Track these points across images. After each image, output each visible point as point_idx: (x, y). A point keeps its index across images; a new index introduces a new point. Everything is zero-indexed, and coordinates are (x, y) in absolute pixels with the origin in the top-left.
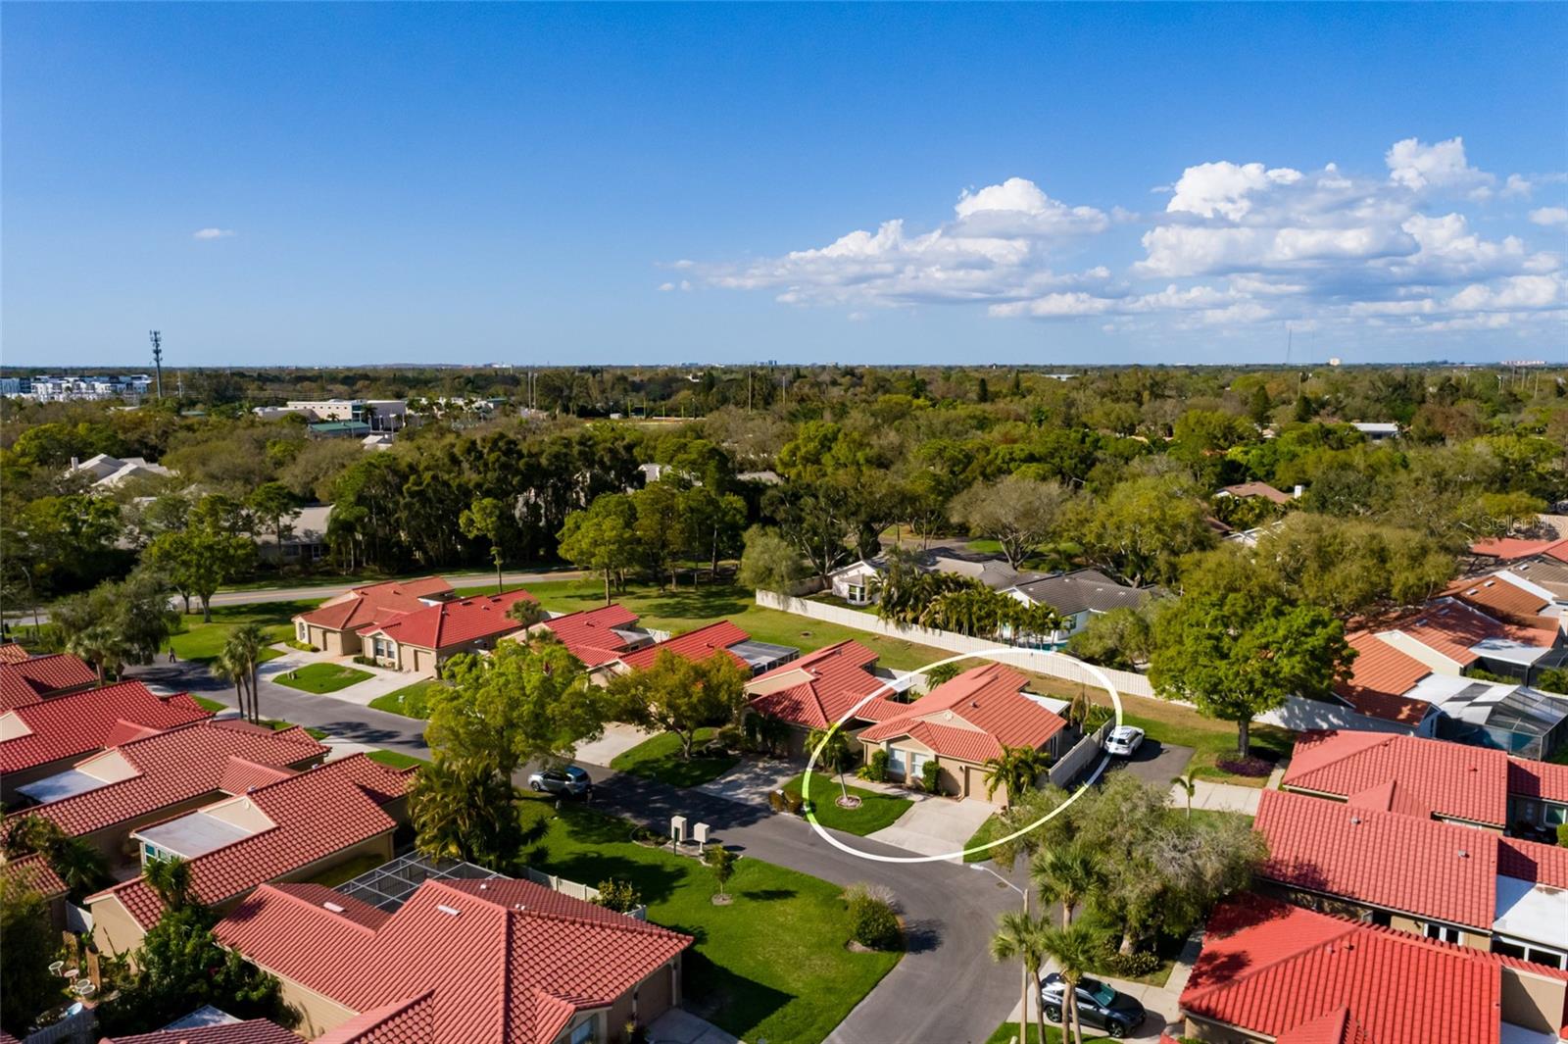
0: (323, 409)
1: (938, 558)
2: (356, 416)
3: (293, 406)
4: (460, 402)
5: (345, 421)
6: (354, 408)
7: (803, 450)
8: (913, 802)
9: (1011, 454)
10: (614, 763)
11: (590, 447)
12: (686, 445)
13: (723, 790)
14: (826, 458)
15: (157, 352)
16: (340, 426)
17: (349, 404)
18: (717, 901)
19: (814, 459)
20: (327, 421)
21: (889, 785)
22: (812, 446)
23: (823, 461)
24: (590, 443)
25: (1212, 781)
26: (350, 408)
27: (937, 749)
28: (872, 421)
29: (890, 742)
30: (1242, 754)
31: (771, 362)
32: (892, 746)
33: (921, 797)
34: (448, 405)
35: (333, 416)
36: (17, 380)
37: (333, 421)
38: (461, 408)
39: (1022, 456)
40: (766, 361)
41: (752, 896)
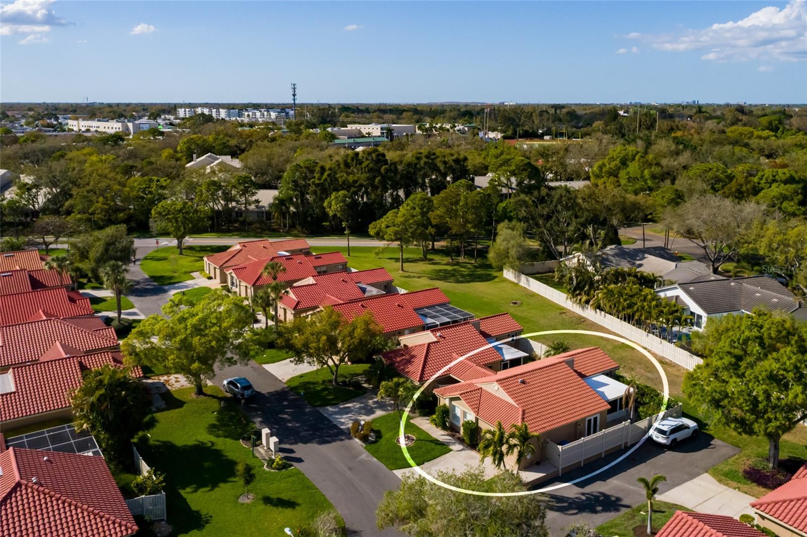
0: (365, 129)
1: (646, 255)
2: (382, 133)
3: (351, 127)
4: (448, 127)
5: (376, 136)
6: (382, 129)
7: (608, 166)
8: (451, 450)
9: (774, 176)
10: (289, 381)
11: (432, 159)
12: (509, 160)
13: (336, 413)
14: (622, 174)
15: (294, 95)
16: (371, 140)
17: (379, 126)
18: (242, 500)
19: (614, 174)
20: (365, 137)
21: (446, 433)
22: (613, 164)
23: (620, 175)
24: (432, 157)
25: (727, 485)
26: (379, 129)
27: (477, 413)
28: (673, 147)
29: (452, 399)
30: (771, 465)
31: (694, 102)
32: (453, 403)
33: (461, 447)
34: (441, 128)
35: (369, 134)
36: (237, 110)
37: (369, 137)
38: (448, 130)
39: (784, 178)
40: (690, 101)
41: (267, 500)
